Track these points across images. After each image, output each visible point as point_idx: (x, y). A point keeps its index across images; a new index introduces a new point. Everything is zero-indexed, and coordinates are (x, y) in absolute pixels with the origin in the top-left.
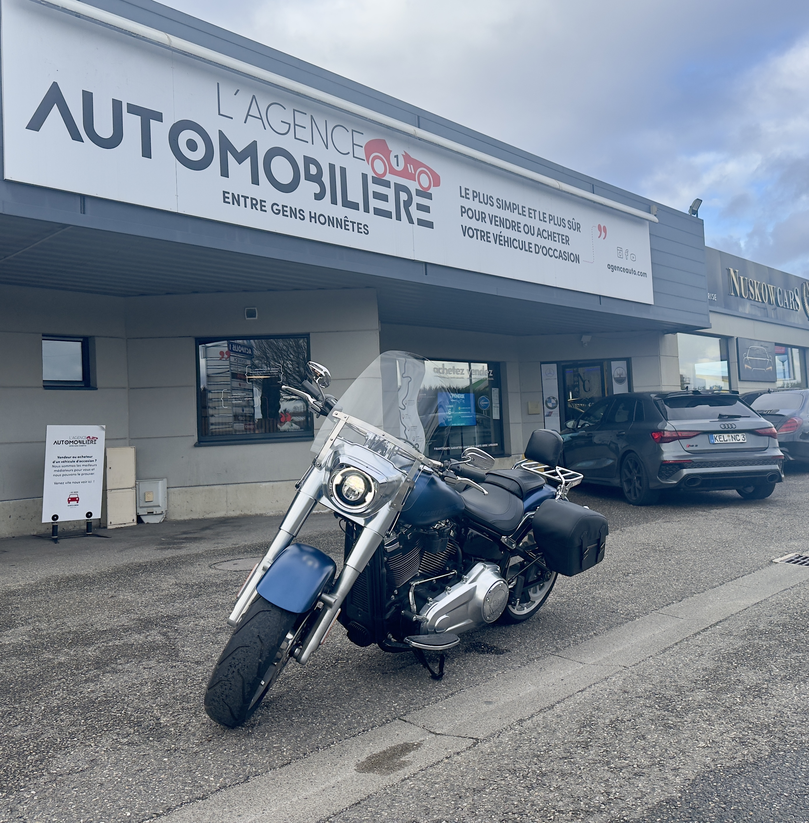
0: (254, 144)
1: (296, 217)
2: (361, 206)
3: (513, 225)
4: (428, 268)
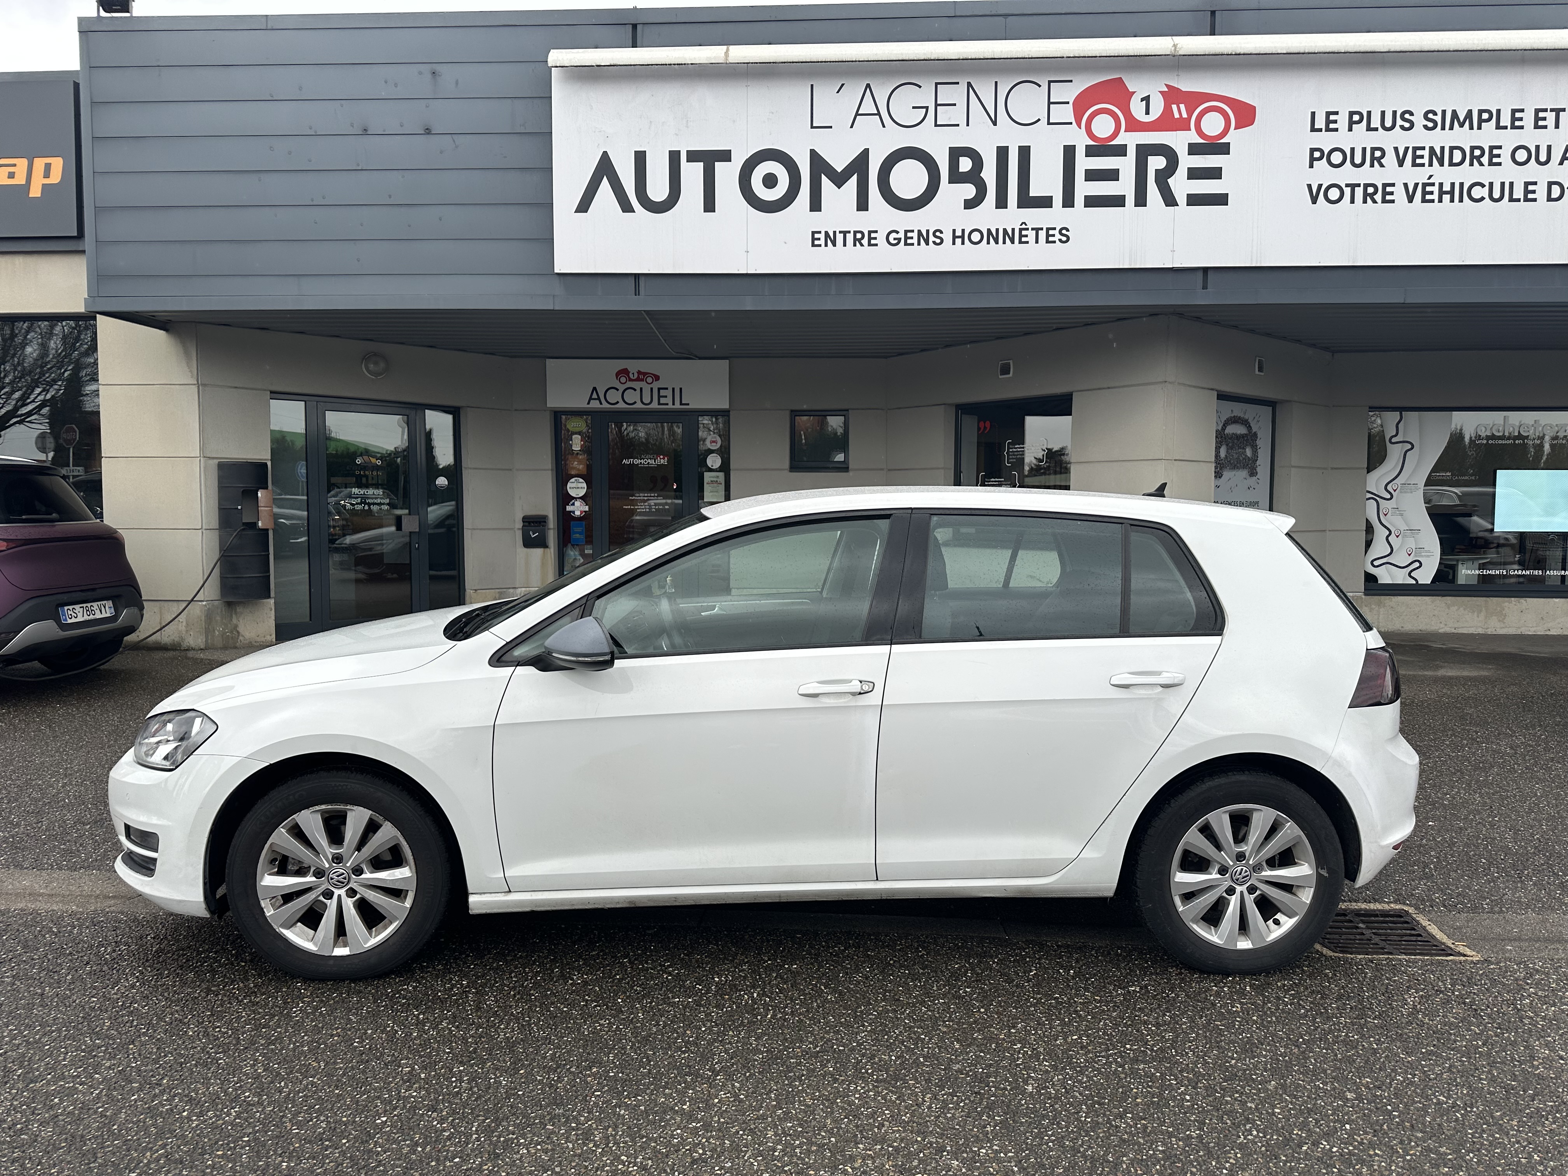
0: (865, 153)
1: (927, 244)
2: (1058, 200)
3: (1475, 156)
4: (1210, 275)
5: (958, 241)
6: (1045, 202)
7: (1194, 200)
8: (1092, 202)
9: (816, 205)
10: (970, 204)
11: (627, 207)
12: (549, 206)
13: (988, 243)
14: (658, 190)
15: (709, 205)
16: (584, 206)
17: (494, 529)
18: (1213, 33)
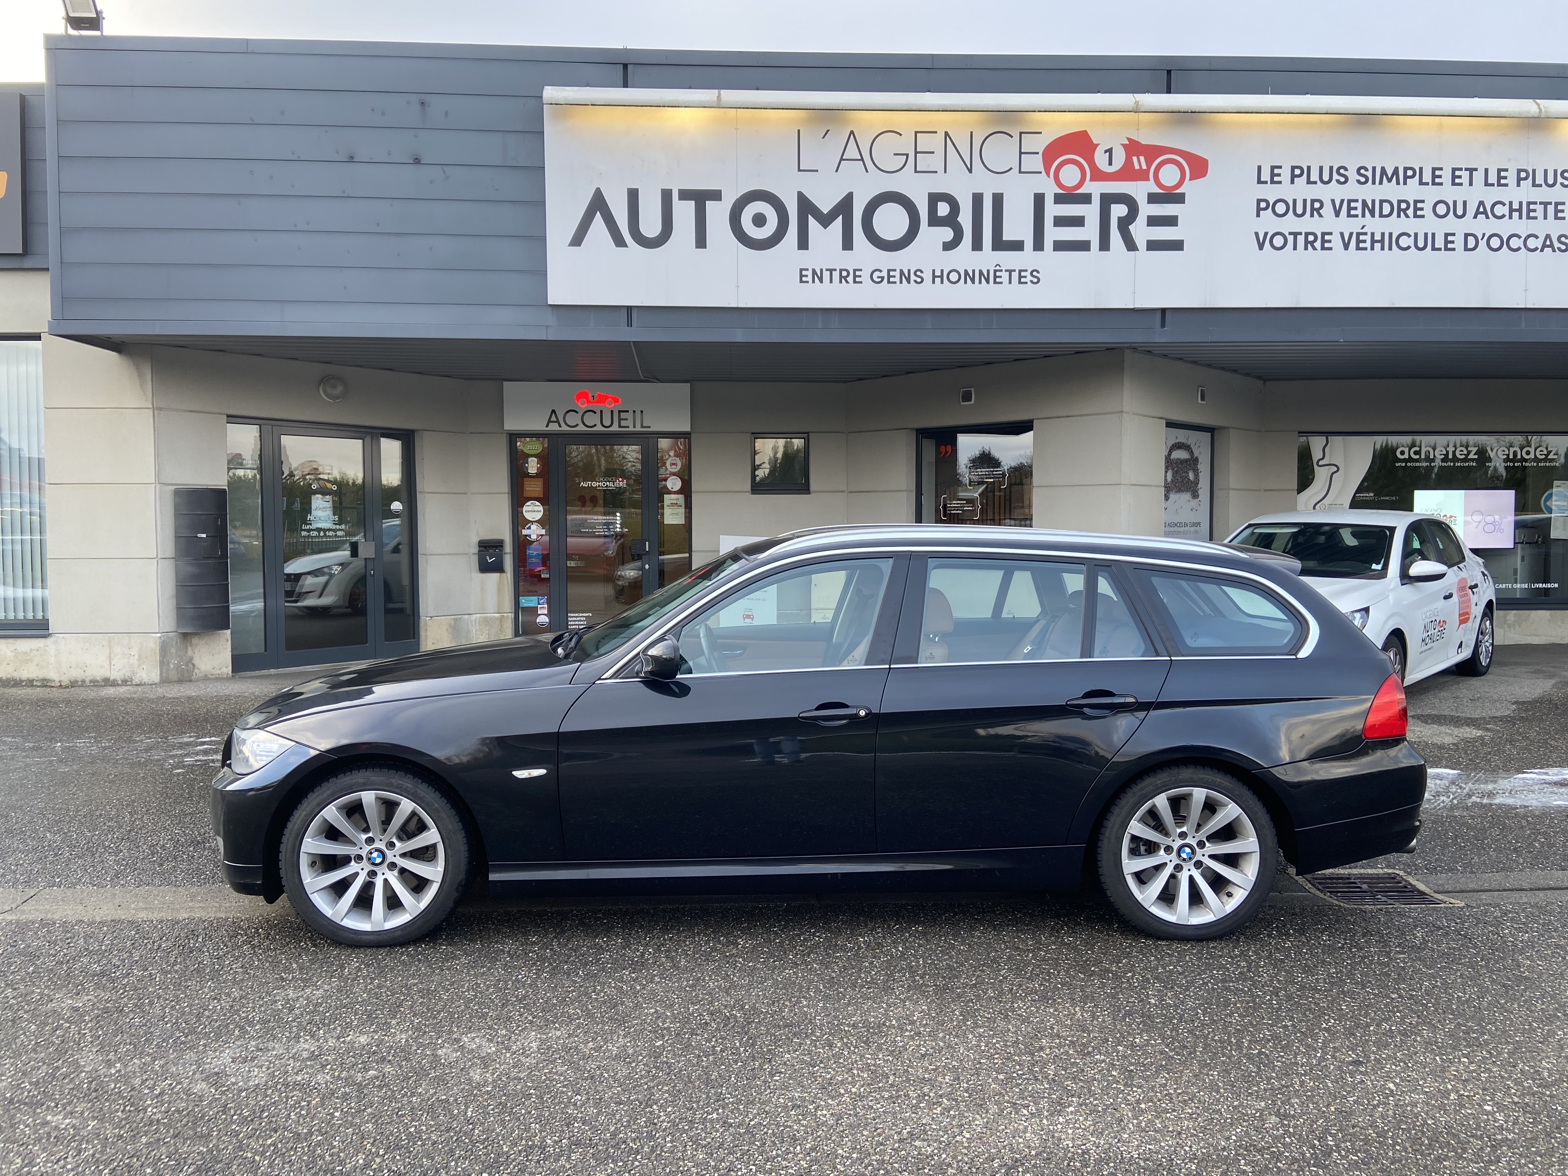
0: (850, 196)
1: (909, 281)
2: (1029, 244)
3: (1401, 209)
4: (1168, 316)
5: (938, 280)
6: (1017, 246)
7: (1153, 246)
8: (1060, 246)
9: (803, 243)
10: (948, 246)
11: (619, 242)
12: (541, 239)
13: (966, 282)
14: (651, 227)
15: (701, 242)
16: (577, 241)
17: (450, 554)
18: (1169, 91)
